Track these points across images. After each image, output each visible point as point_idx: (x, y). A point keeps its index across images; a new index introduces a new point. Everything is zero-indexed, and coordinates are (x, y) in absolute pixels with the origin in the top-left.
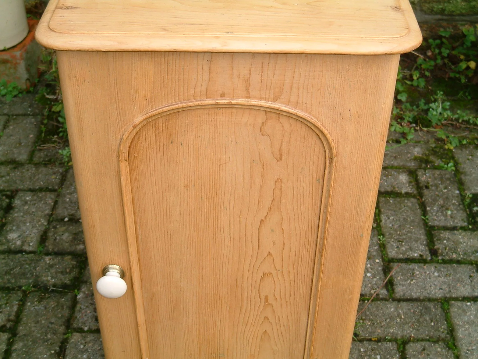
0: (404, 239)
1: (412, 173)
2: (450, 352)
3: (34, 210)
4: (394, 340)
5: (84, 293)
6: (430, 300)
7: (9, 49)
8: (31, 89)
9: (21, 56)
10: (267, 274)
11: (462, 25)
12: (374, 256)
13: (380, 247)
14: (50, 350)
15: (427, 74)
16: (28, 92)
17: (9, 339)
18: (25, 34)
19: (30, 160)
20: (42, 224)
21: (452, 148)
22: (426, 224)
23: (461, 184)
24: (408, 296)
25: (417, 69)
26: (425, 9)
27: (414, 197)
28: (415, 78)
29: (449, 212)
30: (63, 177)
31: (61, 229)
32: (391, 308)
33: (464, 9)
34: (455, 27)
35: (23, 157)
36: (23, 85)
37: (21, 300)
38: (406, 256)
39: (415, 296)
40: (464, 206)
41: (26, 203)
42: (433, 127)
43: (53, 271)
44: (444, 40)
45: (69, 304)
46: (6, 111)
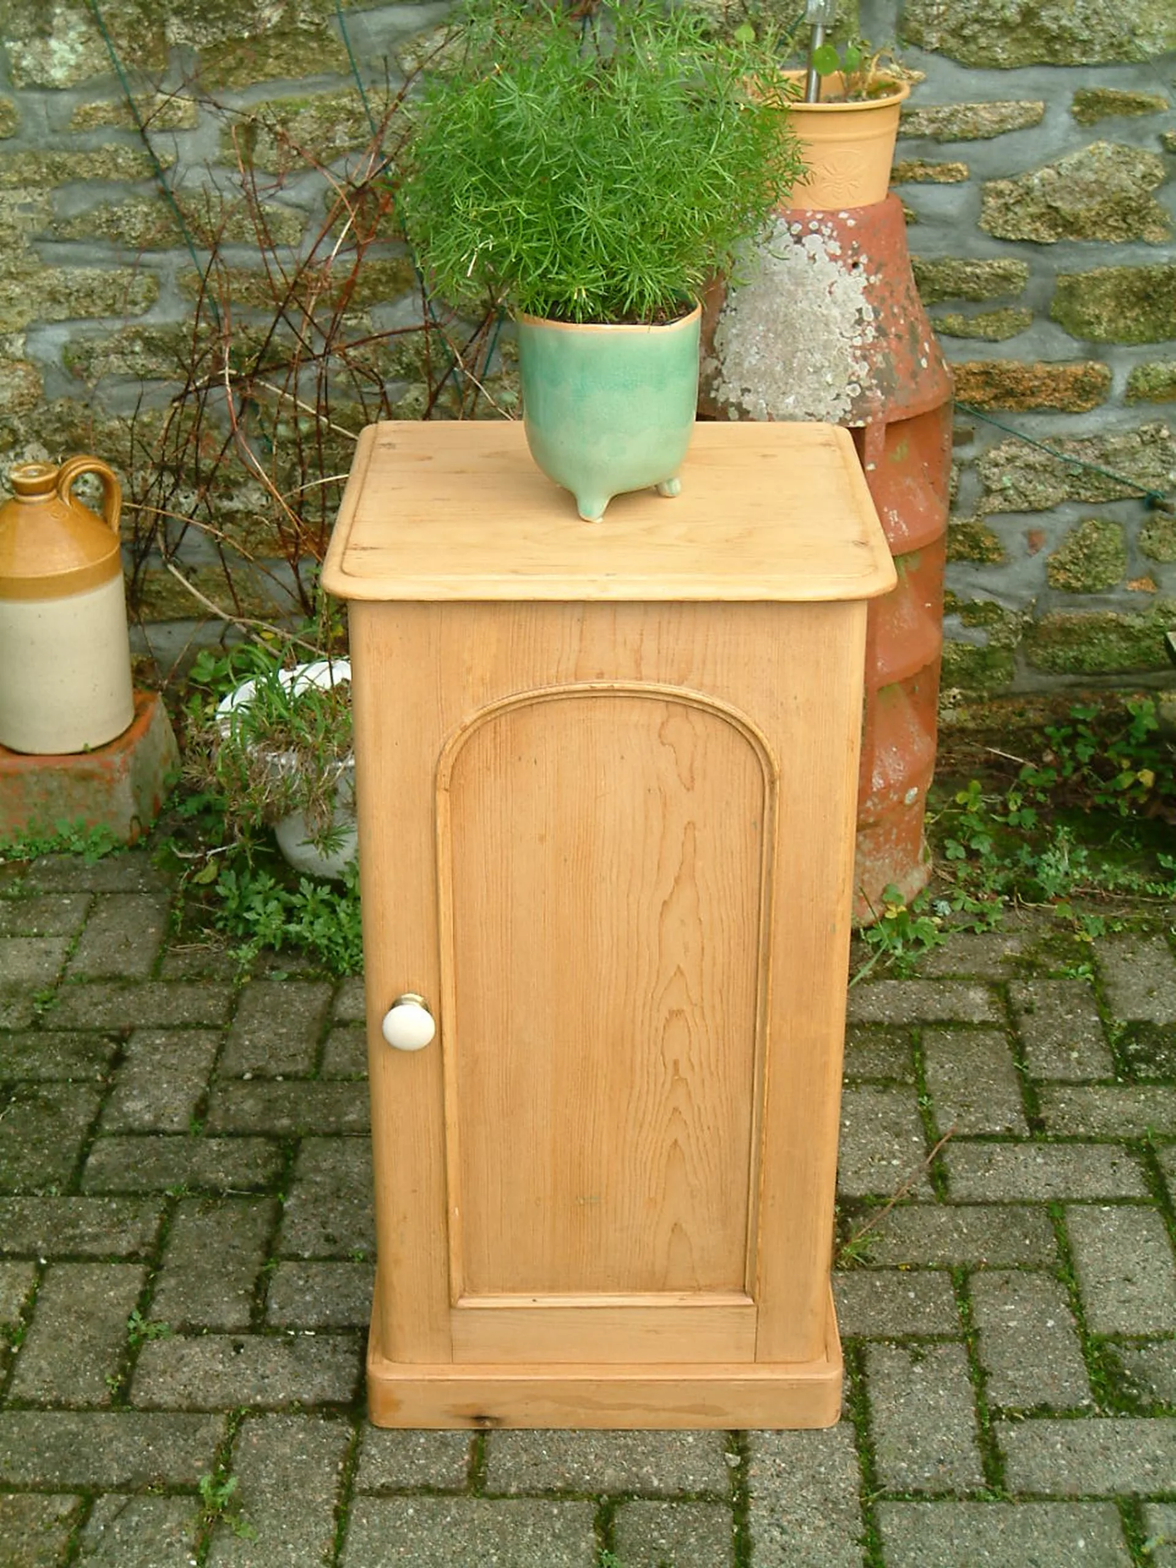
0: (973, 1102)
1: (998, 988)
2: (1062, 1285)
3: (174, 1061)
4: (946, 1267)
5: (298, 1197)
6: (1024, 1204)
7: (94, 750)
8: (142, 841)
9: (124, 762)
11: (1125, 695)
12: (908, 1131)
13: (921, 1115)
14: (234, 1289)
15: (1041, 797)
16: (135, 847)
17: (147, 1275)
18: (130, 721)
19: (156, 972)
20: (196, 1085)
21: (1089, 939)
22: (1022, 1077)
23: (1104, 1005)
24: (977, 1195)
25: (1018, 789)
26: (1037, 660)
27: (1000, 1029)
28: (1013, 807)
29: (1075, 1055)
30: (231, 1002)
31: (237, 1093)
32: (942, 1217)
33: (1127, 657)
34: (1110, 701)
35: (138, 967)
36: (123, 830)
37: (165, 1211)
38: (976, 1131)
39: (991, 1196)
40: (1109, 1044)
41: (156, 1049)
42: (1049, 902)
43: (228, 1163)
44: (1081, 728)
45: (267, 1215)
46: (87, 886)
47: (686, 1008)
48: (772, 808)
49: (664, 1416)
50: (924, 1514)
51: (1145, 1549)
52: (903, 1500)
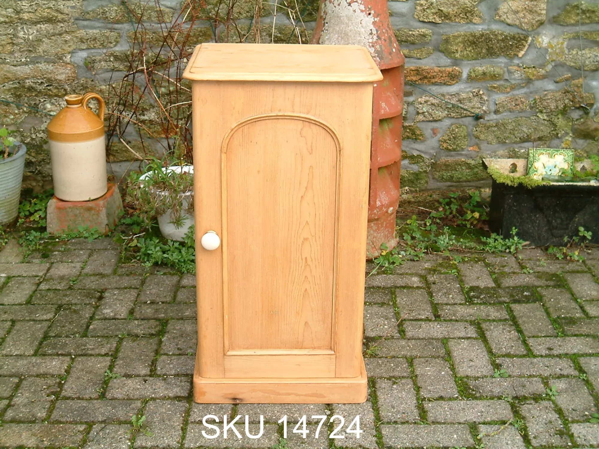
0: (414, 309)
1: (423, 278)
2: (447, 362)
3: (121, 298)
4: (405, 357)
5: (167, 337)
6: (433, 339)
7: (92, 200)
8: (109, 234)
9: (104, 204)
10: (306, 239)
11: (468, 190)
12: (391, 318)
13: (395, 313)
14: (144, 364)
15: (438, 221)
16: (107, 236)
17: (112, 360)
18: (106, 191)
19: (115, 272)
20: (130, 305)
21: (456, 263)
22: (432, 303)
23: (461, 281)
24: (416, 336)
25: (430, 218)
26: (436, 177)
27: (424, 289)
28: (428, 224)
29: (451, 296)
30: (142, 282)
31: (144, 307)
32: (403, 343)
33: (469, 175)
34: (463, 191)
35: (108, 271)
36: (103, 230)
37: (118, 341)
38: (415, 318)
39: (421, 336)
40: (463, 293)
41: (115, 295)
42: (441, 252)
43: (142, 327)
44: (452, 200)
45: (157, 342)
46: (89, 247)
47: (310, 237)
48: (340, 161)
49: (302, 397)
50: (398, 428)
51: (478, 437)
52: (390, 424)
